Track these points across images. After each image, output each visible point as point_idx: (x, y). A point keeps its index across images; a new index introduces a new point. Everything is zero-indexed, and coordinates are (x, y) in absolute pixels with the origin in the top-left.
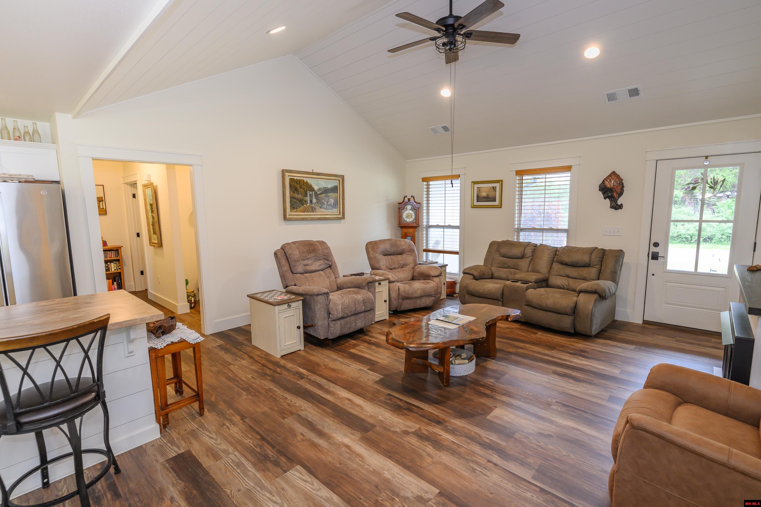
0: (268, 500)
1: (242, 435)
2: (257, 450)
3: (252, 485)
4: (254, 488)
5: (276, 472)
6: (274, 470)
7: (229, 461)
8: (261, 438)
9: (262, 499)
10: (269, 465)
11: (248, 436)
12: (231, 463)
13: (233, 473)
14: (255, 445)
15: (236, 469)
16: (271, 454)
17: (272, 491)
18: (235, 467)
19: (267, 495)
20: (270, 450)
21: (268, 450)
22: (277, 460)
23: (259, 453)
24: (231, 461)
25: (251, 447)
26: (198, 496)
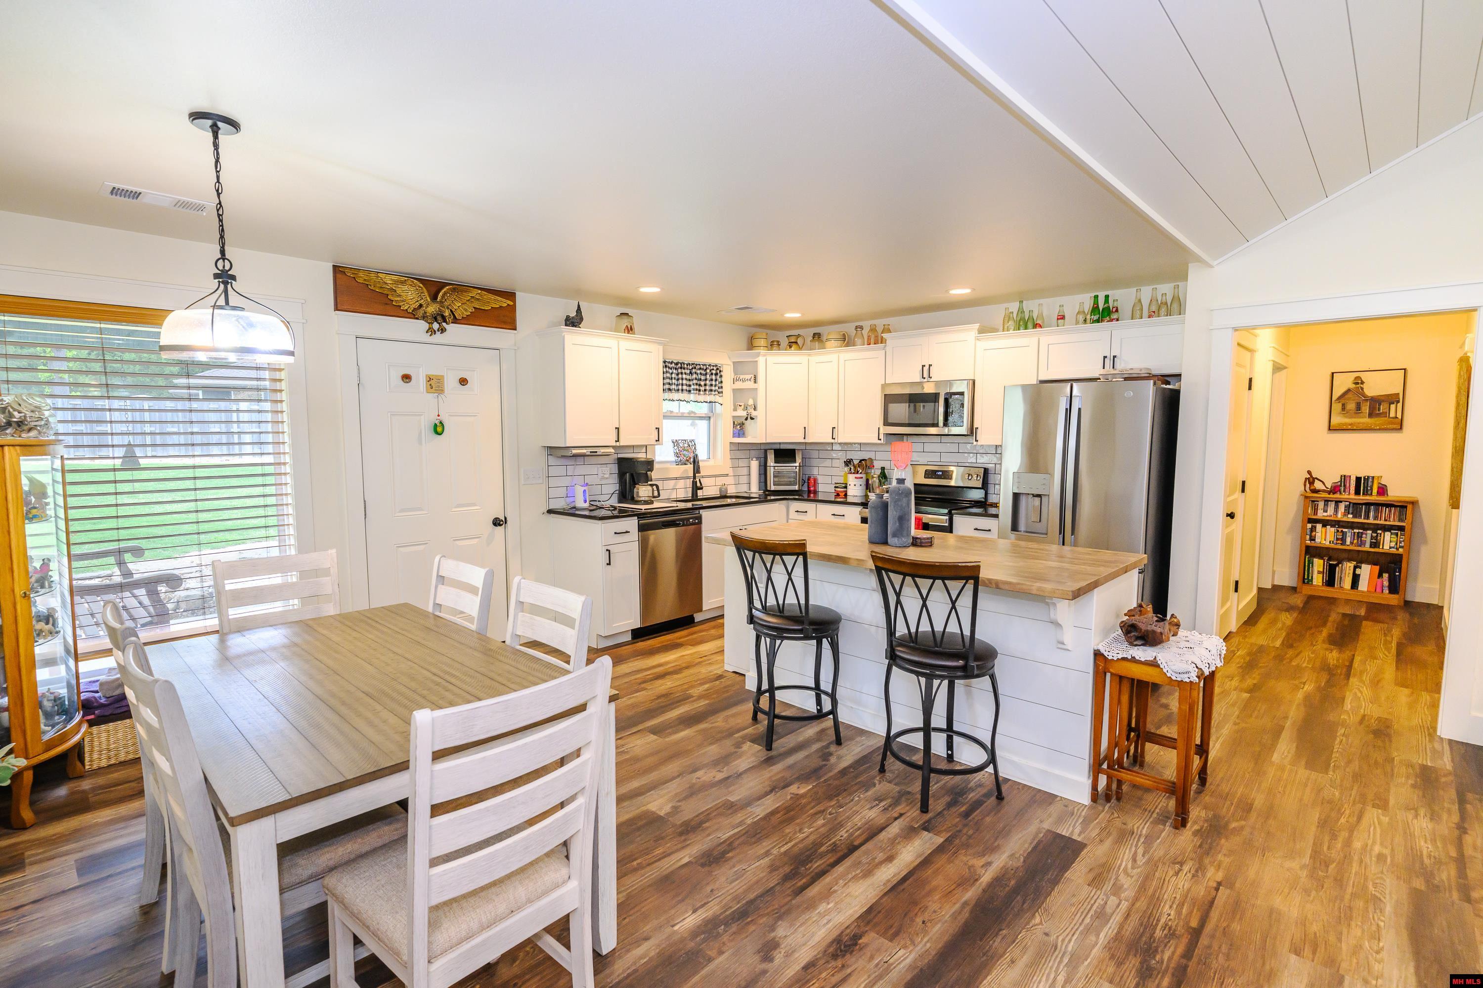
0: (1050, 981)
1: (1178, 897)
2: (1157, 931)
3: (1070, 948)
4: (1064, 953)
5: (1122, 977)
6: (1128, 973)
7: (1099, 901)
8: (1194, 929)
9: (1047, 972)
10: (1133, 962)
11: (1182, 908)
12: (1097, 904)
13: (1079, 915)
14: (1166, 925)
15: (1090, 915)
16: (1166, 957)
17: (1074, 982)
18: (1092, 912)
19: (1060, 976)
20: (1173, 953)
21: (1172, 949)
22: (1155, 973)
23: (1152, 936)
24: (1102, 903)
25: (1158, 920)
26: (1007, 889)
